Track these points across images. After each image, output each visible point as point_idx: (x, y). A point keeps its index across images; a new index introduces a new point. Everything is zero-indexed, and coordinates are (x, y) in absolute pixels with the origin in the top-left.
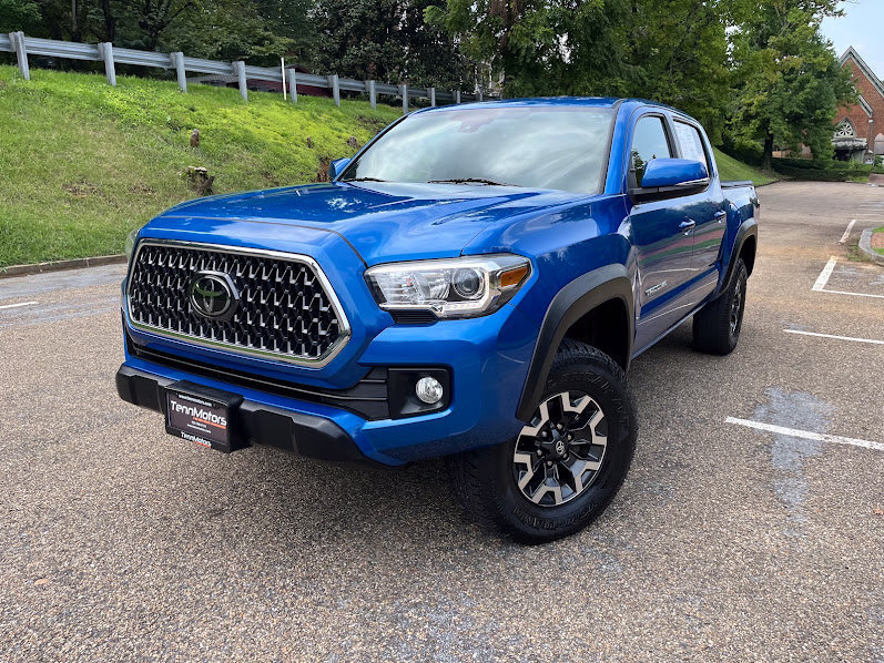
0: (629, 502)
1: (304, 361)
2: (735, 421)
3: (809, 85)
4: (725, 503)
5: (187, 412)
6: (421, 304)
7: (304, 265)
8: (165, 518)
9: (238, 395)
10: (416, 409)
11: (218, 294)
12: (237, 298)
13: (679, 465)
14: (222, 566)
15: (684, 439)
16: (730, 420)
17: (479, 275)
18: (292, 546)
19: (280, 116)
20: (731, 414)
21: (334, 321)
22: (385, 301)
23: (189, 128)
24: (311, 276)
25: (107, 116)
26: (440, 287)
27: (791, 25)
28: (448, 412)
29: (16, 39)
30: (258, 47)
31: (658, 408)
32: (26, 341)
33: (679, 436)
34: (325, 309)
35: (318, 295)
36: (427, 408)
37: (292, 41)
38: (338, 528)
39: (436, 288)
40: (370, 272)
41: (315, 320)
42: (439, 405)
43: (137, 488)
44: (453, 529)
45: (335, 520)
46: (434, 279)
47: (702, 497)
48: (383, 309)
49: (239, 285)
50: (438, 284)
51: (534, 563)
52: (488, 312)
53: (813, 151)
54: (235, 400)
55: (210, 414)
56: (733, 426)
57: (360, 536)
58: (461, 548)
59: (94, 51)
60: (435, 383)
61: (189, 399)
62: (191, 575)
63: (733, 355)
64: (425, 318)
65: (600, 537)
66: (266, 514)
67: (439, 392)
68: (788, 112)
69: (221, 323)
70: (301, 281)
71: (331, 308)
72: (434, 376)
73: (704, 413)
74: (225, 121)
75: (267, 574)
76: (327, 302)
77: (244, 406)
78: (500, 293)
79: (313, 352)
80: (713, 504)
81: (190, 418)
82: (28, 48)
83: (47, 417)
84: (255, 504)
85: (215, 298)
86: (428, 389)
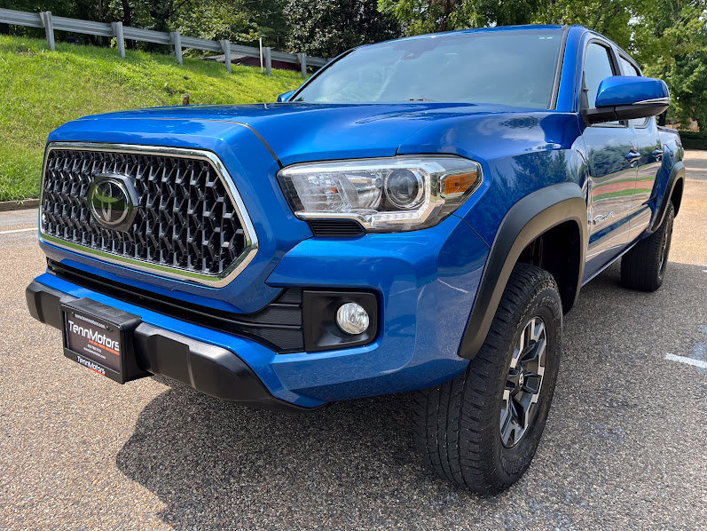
0: (577, 446)
1: (205, 279)
2: (676, 358)
3: (697, 69)
4: (683, 451)
5: (84, 335)
6: (346, 213)
7: (206, 163)
8: (84, 442)
9: (135, 316)
10: (336, 342)
11: (115, 200)
12: (135, 204)
13: (625, 405)
14: (127, 504)
15: (625, 376)
16: (669, 357)
17: (419, 179)
18: (208, 483)
19: (257, 85)
20: (670, 351)
21: (239, 231)
22: (302, 209)
23: (182, 92)
24: (213, 175)
25: (115, 81)
26: (371, 194)
27: (683, 19)
28: (375, 346)
29: (45, 18)
30: (244, 35)
31: (594, 341)
32: (18, 260)
33: (620, 372)
34: (228, 215)
35: (221, 199)
36: (349, 340)
37: (272, 30)
38: (260, 463)
39: (366, 195)
40: (285, 172)
41: (217, 230)
42: (364, 338)
43: (67, 405)
44: (385, 470)
45: (260, 452)
46: (364, 185)
47: (657, 443)
48: (300, 218)
49: (139, 190)
50: (368, 191)
51: (476, 521)
52: (429, 224)
53: (699, 125)
54: (132, 321)
55: (105, 338)
56: (675, 364)
57: (283, 474)
58: (392, 495)
59: (108, 29)
60: (361, 310)
61: (84, 319)
62: (92, 514)
63: (659, 292)
64: (350, 229)
65: (550, 489)
66: (188, 442)
67: (365, 321)
68: (679, 91)
69: (121, 234)
70: (202, 182)
71: (235, 215)
72: (359, 301)
73: (642, 349)
74: (211, 88)
75: (174, 519)
76: (230, 208)
77: (141, 329)
78: (443, 202)
79: (214, 269)
80: (669, 451)
81: (86, 340)
82: (54, 25)
83: (9, 329)
84: (179, 429)
85: (112, 204)
86: (352, 317)
